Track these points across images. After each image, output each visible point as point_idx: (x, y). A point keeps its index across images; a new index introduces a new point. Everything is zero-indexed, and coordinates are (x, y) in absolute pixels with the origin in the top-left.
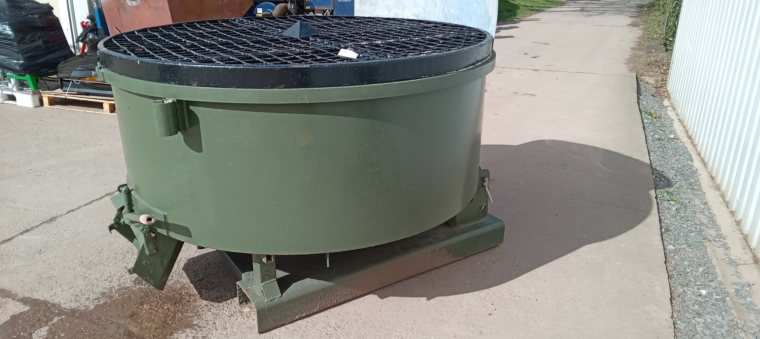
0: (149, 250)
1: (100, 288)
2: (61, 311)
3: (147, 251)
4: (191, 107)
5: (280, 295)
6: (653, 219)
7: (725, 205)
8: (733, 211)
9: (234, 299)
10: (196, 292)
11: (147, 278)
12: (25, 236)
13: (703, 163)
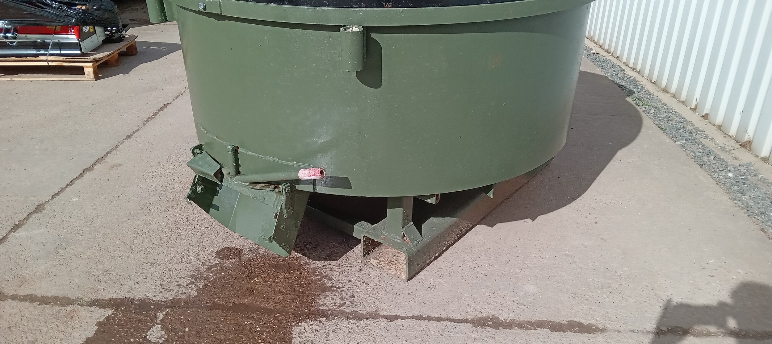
0: (287, 212)
1: (183, 271)
2: (159, 306)
3: (286, 213)
4: (373, 35)
5: (421, 238)
6: (647, 122)
7: (681, 104)
8: (692, 108)
9: (347, 253)
10: (300, 255)
11: (284, 244)
12: (20, 233)
13: (635, 71)
